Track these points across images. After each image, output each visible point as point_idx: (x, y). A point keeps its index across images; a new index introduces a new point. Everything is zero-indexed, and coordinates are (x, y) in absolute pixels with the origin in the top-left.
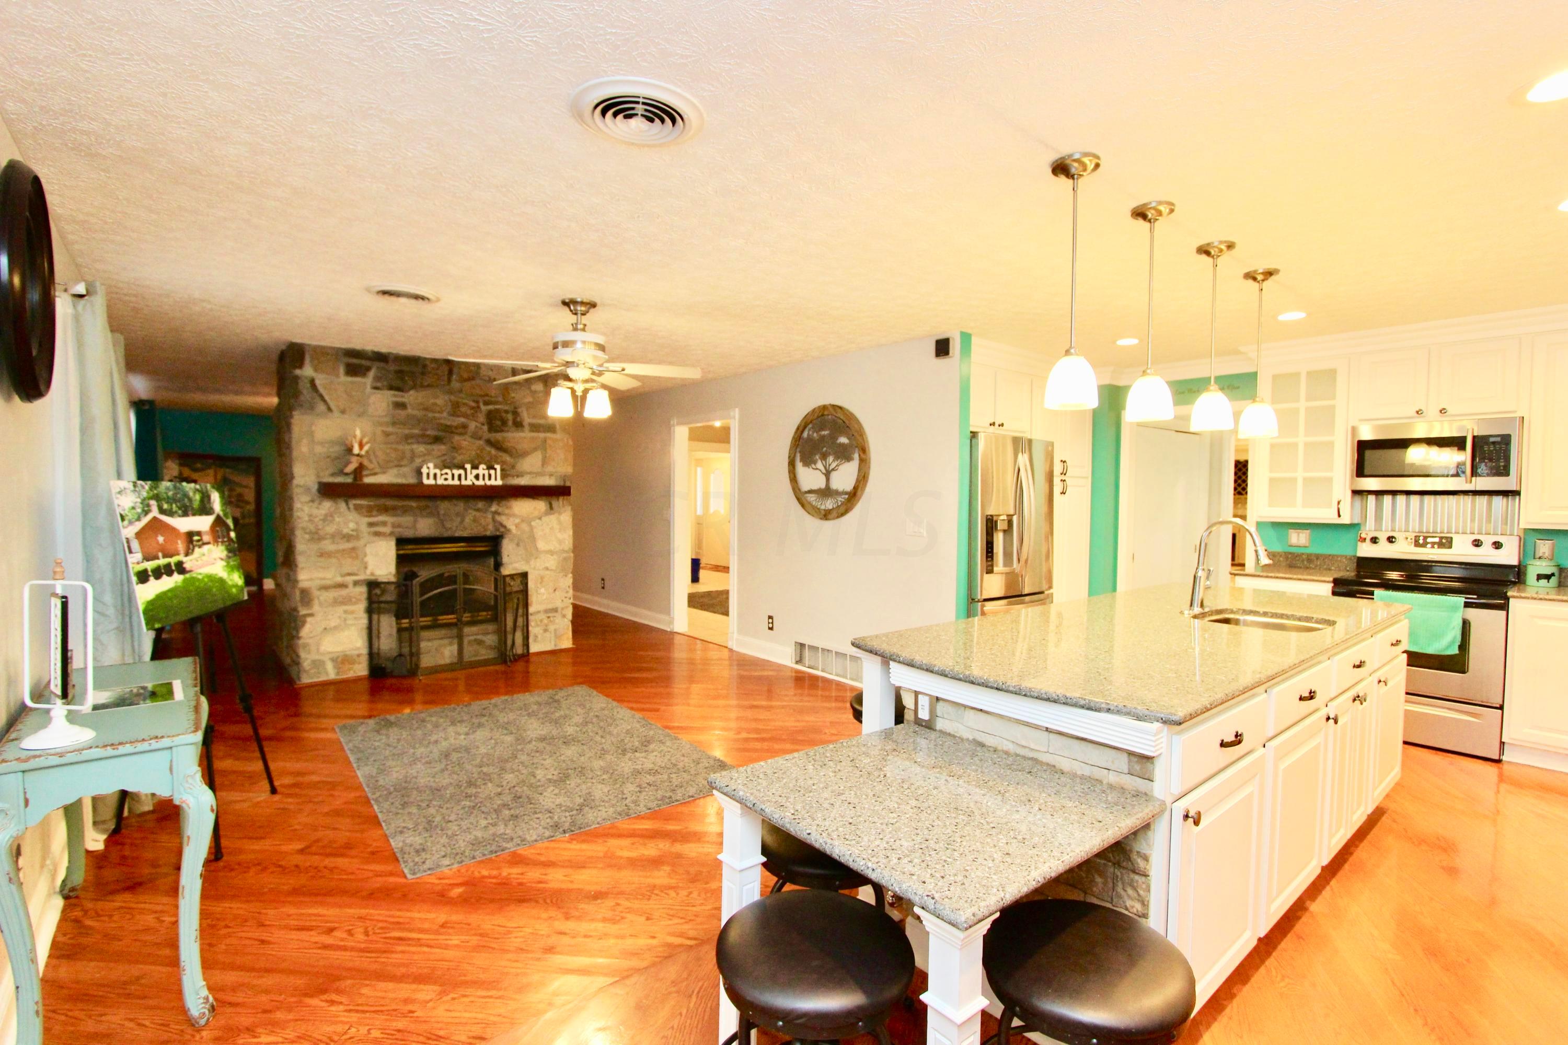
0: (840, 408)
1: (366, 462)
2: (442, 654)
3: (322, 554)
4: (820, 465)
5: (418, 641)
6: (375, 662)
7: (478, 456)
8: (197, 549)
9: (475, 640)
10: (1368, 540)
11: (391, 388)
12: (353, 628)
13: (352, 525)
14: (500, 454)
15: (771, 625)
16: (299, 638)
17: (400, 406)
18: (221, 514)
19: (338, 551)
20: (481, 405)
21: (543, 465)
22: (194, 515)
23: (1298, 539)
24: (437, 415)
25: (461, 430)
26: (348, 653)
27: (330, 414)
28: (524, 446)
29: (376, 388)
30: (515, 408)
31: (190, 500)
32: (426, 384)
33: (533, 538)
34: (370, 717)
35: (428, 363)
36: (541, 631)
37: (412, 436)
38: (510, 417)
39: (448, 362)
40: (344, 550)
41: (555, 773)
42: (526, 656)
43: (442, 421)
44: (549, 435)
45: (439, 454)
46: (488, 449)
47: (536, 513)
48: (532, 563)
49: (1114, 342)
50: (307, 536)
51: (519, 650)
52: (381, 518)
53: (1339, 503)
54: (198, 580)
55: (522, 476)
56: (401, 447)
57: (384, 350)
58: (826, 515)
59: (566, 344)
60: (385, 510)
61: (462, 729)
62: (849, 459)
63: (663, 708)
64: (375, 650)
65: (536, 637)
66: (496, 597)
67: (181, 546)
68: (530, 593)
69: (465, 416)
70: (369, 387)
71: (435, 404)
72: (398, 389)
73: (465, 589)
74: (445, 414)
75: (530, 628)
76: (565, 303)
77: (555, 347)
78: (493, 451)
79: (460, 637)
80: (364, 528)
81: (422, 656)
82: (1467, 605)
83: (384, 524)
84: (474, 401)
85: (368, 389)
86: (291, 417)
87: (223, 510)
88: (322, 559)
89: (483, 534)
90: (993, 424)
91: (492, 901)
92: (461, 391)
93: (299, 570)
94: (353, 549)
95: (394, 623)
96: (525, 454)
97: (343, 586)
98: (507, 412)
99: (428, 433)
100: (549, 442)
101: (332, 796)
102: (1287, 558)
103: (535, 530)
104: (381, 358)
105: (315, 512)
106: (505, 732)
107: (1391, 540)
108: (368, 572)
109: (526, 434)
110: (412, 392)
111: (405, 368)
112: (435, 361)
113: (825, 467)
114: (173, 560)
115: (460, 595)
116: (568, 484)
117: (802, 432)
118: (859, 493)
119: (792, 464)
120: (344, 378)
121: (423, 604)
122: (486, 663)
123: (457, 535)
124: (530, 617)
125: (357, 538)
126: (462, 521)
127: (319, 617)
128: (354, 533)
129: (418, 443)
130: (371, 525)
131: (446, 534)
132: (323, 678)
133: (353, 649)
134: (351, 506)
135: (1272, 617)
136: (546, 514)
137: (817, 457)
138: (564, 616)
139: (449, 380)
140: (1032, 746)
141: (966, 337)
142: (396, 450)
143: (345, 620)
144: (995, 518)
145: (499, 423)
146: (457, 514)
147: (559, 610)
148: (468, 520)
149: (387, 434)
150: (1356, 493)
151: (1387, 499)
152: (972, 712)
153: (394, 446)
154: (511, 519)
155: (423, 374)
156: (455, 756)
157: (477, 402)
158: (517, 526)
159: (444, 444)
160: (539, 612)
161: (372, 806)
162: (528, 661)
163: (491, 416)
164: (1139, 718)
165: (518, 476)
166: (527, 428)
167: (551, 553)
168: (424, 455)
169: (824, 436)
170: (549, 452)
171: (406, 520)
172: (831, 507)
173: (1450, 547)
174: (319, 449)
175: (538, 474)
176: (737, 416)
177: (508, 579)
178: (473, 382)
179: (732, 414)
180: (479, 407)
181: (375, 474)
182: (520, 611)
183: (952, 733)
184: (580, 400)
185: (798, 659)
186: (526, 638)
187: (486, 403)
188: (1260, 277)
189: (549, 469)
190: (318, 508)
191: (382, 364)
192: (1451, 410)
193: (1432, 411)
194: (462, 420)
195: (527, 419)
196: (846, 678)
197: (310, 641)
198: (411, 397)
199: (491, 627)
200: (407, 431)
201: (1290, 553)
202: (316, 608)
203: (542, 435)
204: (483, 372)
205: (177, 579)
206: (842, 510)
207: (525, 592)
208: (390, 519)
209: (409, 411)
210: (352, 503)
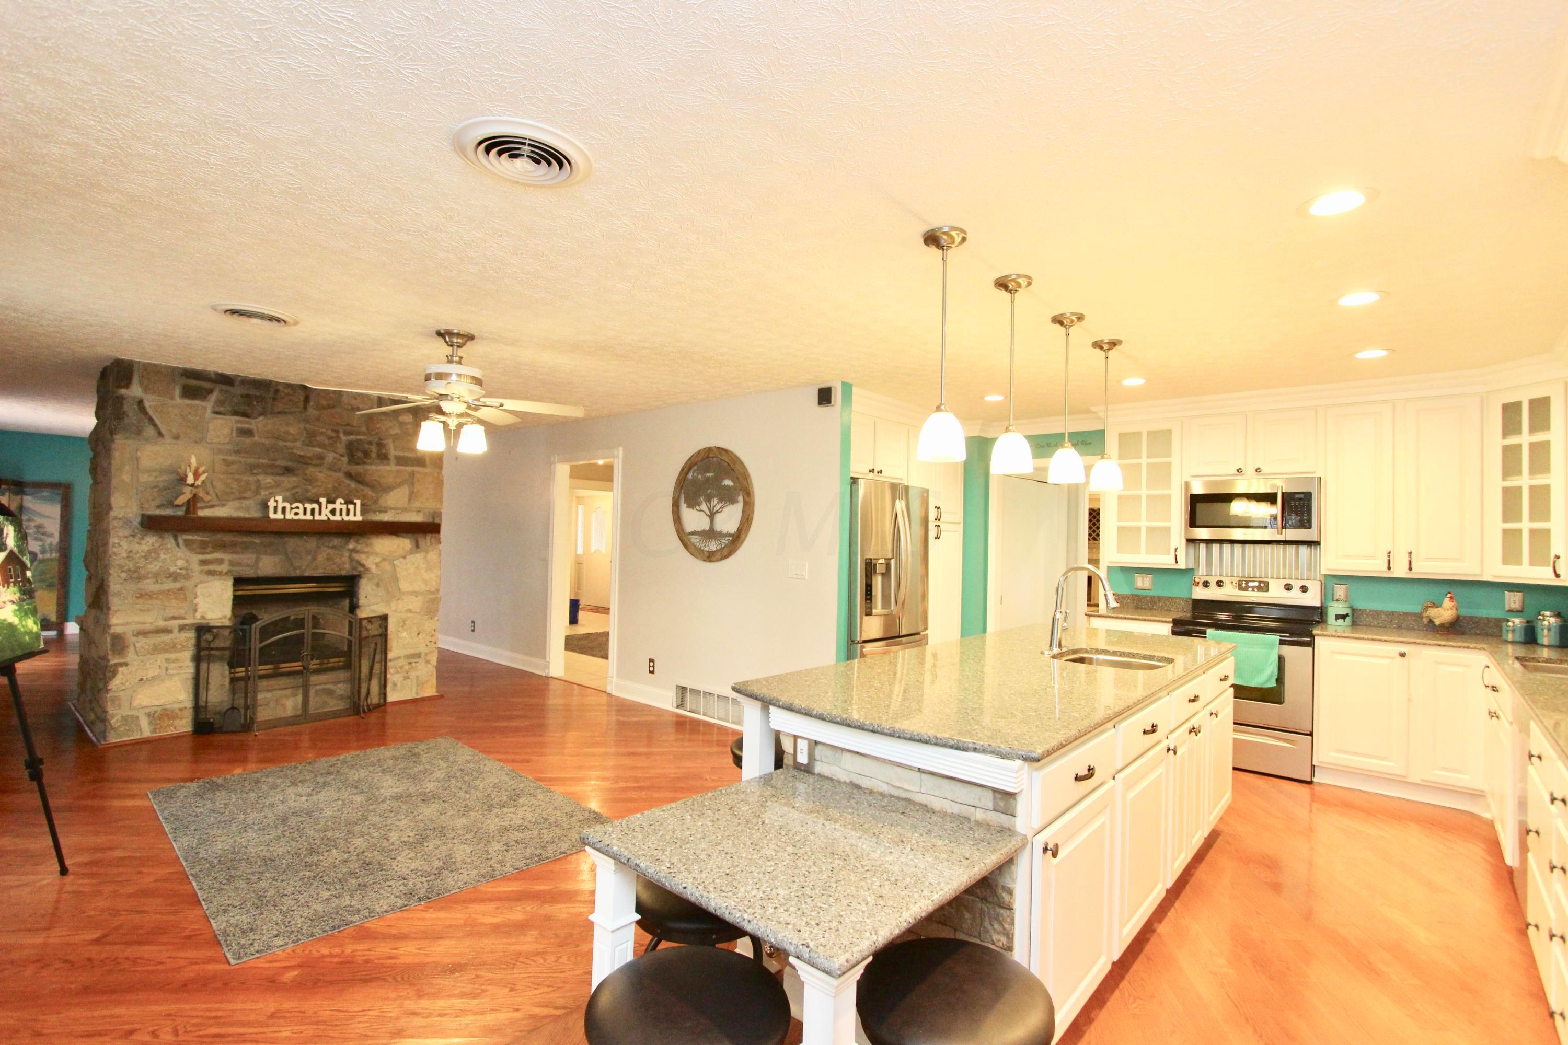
0: (726, 451)
1: (201, 494)
2: (284, 705)
3: (142, 595)
4: (704, 507)
5: (255, 693)
6: (202, 716)
7: (335, 489)
9: (324, 689)
10: (1201, 584)
11: (236, 413)
12: (176, 678)
13: (180, 563)
14: (361, 487)
15: (651, 669)
16: (107, 691)
17: (248, 433)
18: (15, 550)
19: (161, 592)
20: (341, 435)
21: (409, 500)
23: (1143, 582)
24: (288, 444)
25: (316, 462)
26: (167, 707)
27: (160, 439)
28: (390, 480)
29: (218, 413)
30: (380, 439)
32: (276, 411)
33: (395, 579)
34: (192, 780)
35: (281, 388)
36: (402, 679)
37: (257, 466)
38: (374, 449)
39: (305, 389)
40: (169, 591)
41: (412, 834)
42: (383, 704)
43: (295, 451)
44: (416, 469)
45: (289, 486)
46: (347, 482)
47: (401, 552)
48: (393, 604)
49: (982, 398)
50: (124, 575)
51: (375, 699)
52: (217, 555)
53: (1176, 550)
55: (386, 512)
56: (244, 478)
57: (229, 372)
58: (710, 557)
59: (440, 376)
60: (222, 546)
61: (303, 789)
62: (733, 501)
63: (535, 758)
64: (202, 703)
65: (395, 685)
66: (350, 642)
68: (389, 637)
69: (321, 445)
70: (209, 410)
71: (288, 433)
72: (244, 415)
73: (313, 634)
74: (298, 444)
75: (388, 676)
76: (439, 334)
77: (428, 378)
78: (353, 485)
79: (306, 688)
80: (195, 567)
81: (259, 709)
82: (1282, 642)
83: (220, 561)
84: (333, 430)
85: (209, 414)
86: (113, 440)
87: (18, 546)
88: (141, 601)
89: (337, 573)
90: (872, 471)
91: (332, 983)
92: (318, 419)
93: (111, 612)
94: (181, 589)
95: (227, 673)
96: (388, 489)
97: (167, 631)
98: (370, 443)
99: (278, 463)
100: (417, 476)
101: (140, 873)
102: (1134, 600)
103: (398, 570)
104: (225, 380)
105: (136, 547)
106: (355, 791)
107: (1219, 584)
108: (198, 615)
109: (393, 467)
110: (261, 418)
111: (253, 392)
112: (288, 386)
113: (709, 509)
115: (308, 640)
116: (437, 521)
117: (687, 473)
118: (743, 536)
119: (676, 505)
120: (178, 400)
121: (261, 649)
122: (336, 714)
123: (307, 574)
124: (389, 664)
125: (187, 577)
126: (314, 559)
127: (132, 668)
128: (183, 572)
129: (266, 474)
130: (203, 562)
131: (293, 574)
132: (136, 736)
133: (174, 702)
134: (181, 542)
135: (1120, 656)
136: (411, 552)
137: (702, 499)
138: (428, 662)
139: (305, 408)
140: (906, 786)
141: (847, 388)
142: (237, 480)
143: (167, 669)
144: (874, 562)
145: (360, 454)
146: (308, 553)
147: (423, 655)
148: (321, 558)
149: (227, 463)
150: (1191, 541)
151: (1215, 547)
152: (849, 755)
153: (237, 476)
154: (371, 558)
155: (274, 399)
156: (293, 821)
157: (337, 432)
158: (377, 565)
159: (294, 475)
160: (399, 658)
161: (190, 883)
162: (385, 712)
163: (350, 446)
164: (1003, 756)
165: (380, 512)
166: (393, 461)
167: (416, 594)
168: (272, 487)
169: (709, 478)
170: (417, 487)
171: (247, 558)
172: (714, 549)
173: (1267, 591)
174: (145, 478)
175: (404, 510)
176: (621, 456)
177: (365, 623)
178: (333, 411)
179: (616, 453)
180: (338, 437)
181: (212, 506)
182: (378, 657)
183: (830, 776)
184: (452, 435)
185: (679, 703)
186: (383, 686)
187: (347, 434)
188: (1106, 347)
189: (417, 504)
190: (139, 543)
191: (224, 387)
192: (1265, 470)
193: (1249, 470)
194: (318, 450)
195: (393, 452)
196: (728, 721)
197: (122, 693)
198: (259, 424)
199: (342, 675)
200: (251, 461)
201: (1136, 595)
202: (131, 656)
203: (409, 469)
204: (345, 399)
206: (725, 552)
207: (384, 636)
208: (227, 557)
209: (256, 438)
210: (182, 538)
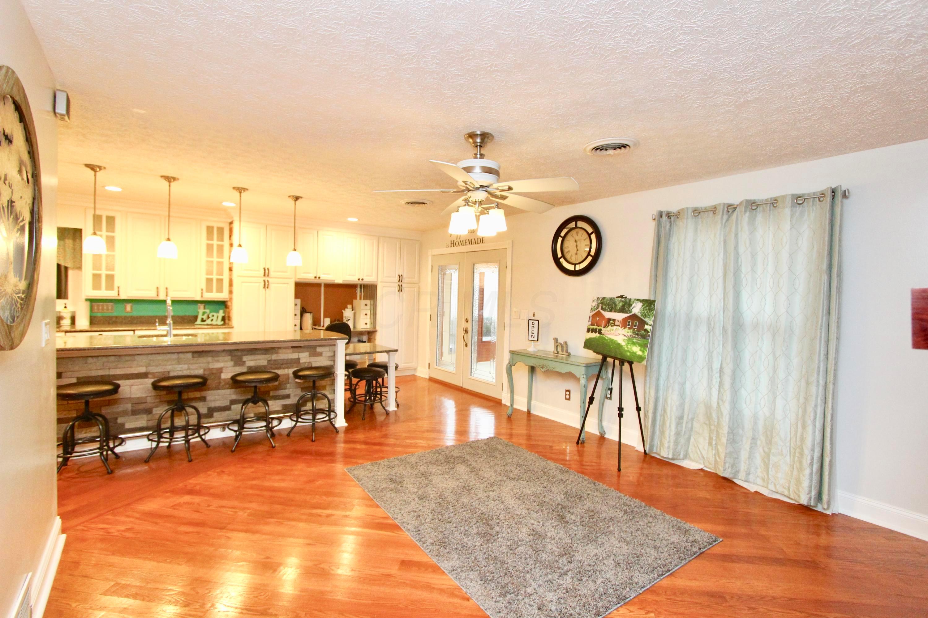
8: (610, 327)
22: (615, 312)
31: (616, 305)
54: (605, 339)
67: (603, 323)
87: (642, 313)
114: (599, 328)
205: (597, 335)
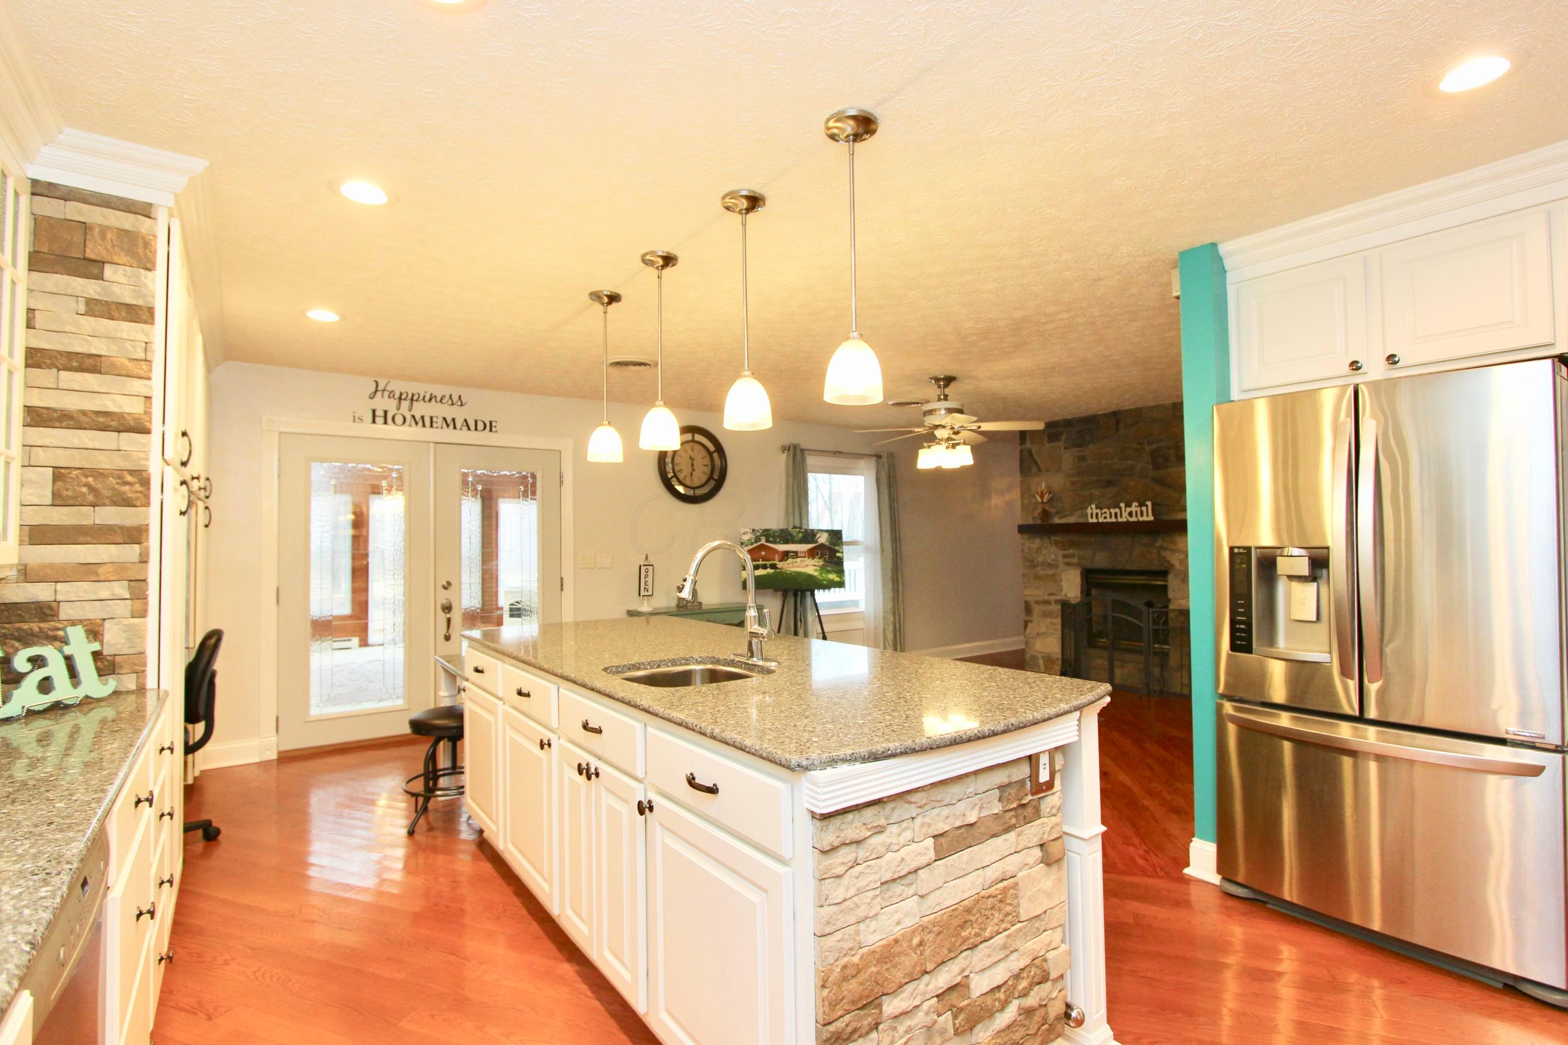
1: (1049, 508)
3: (1037, 577)
7: (1144, 494)
8: (790, 559)
11: (1076, 445)
12: (1054, 636)
13: (1053, 556)
14: (1165, 490)
17: (1083, 458)
19: (1045, 576)
20: (1146, 446)
24: (1109, 462)
25: (1129, 472)
26: (1051, 655)
27: (1039, 473)
29: (1066, 448)
30: (1177, 442)
31: (793, 537)
32: (1100, 436)
35: (1100, 418)
37: (1090, 483)
38: (1172, 452)
39: (1115, 413)
40: (1049, 575)
43: (1114, 466)
45: (1111, 495)
46: (1153, 485)
52: (1071, 551)
54: (786, 573)
56: (1083, 493)
57: (1072, 416)
60: (1072, 545)
67: (778, 556)
69: (1132, 458)
70: (1062, 449)
71: (1107, 452)
72: (1080, 446)
73: (1115, 617)
74: (1116, 460)
78: (1158, 488)
80: (1060, 559)
83: (1073, 556)
84: (1138, 443)
85: (1063, 451)
88: (1035, 581)
89: (1151, 567)
92: (1127, 436)
94: (1054, 575)
97: (1047, 602)
98: (1169, 448)
99: (1103, 478)
104: (1068, 423)
105: (1032, 546)
108: (1063, 594)
110: (1090, 445)
111: (1085, 427)
112: (1105, 415)
120: (1047, 445)
123: (1128, 567)
125: (1056, 566)
126: (1133, 554)
127: (1033, 624)
128: (1054, 562)
130: (1064, 556)
131: (1119, 567)
133: (1053, 653)
134: (1052, 542)
139: (1117, 430)
142: (1080, 495)
143: (1050, 628)
145: (1160, 460)
146: (1127, 549)
148: (1136, 554)
149: (1073, 483)
154: (1177, 554)
155: (1097, 428)
157: (1142, 443)
159: (1116, 485)
163: (1153, 453)
168: (1100, 498)
171: (1090, 553)
178: (1138, 426)
180: (1143, 448)
181: (1066, 516)
187: (1150, 443)
190: (1033, 543)
191: (1070, 428)
194: (1130, 462)
198: (1090, 450)
202: (1034, 617)
208: (1077, 552)
209: (1089, 462)
210: (1053, 538)
